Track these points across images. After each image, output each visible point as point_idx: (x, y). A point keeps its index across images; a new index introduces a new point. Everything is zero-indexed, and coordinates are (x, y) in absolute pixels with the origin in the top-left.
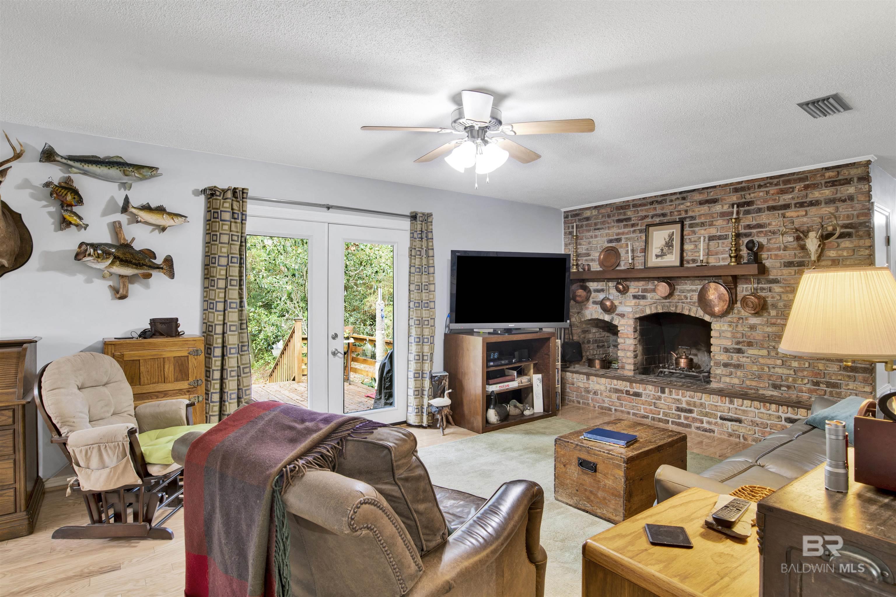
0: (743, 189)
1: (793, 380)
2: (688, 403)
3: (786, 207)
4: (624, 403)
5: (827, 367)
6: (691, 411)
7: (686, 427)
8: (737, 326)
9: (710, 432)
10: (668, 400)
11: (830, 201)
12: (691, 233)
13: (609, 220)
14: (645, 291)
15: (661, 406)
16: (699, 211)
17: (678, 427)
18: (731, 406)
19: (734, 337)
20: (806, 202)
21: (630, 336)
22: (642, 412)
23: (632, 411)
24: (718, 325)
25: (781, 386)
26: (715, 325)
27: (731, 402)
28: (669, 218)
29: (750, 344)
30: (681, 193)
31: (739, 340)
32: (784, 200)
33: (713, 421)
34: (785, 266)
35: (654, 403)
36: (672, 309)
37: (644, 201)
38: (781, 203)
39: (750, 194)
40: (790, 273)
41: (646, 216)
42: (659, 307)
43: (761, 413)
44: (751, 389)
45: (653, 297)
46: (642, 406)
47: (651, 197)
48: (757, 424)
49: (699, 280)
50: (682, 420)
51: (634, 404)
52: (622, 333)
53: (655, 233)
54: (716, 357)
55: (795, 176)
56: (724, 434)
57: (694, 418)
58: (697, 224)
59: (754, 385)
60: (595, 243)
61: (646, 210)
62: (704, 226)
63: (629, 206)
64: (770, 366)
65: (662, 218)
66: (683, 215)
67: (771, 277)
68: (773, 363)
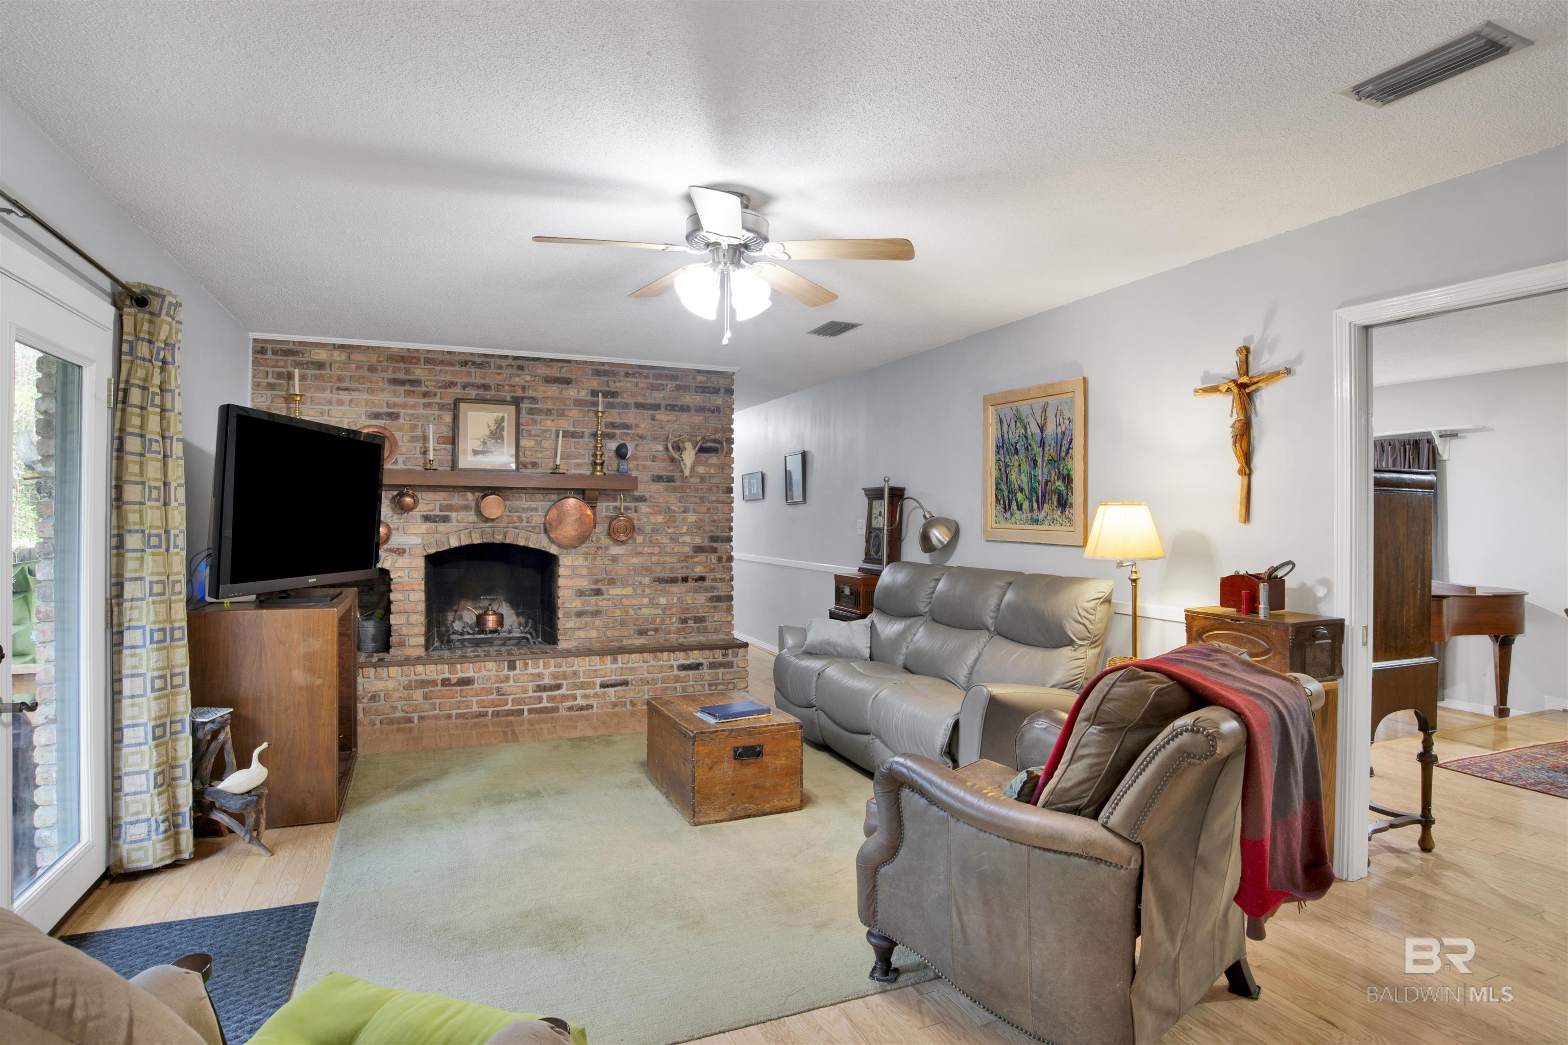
0: (605, 373)
1: (661, 620)
2: (555, 676)
3: (656, 407)
4: (437, 701)
5: (695, 599)
6: (558, 687)
7: (552, 713)
8: (595, 558)
9: (588, 709)
10: (522, 679)
11: (701, 410)
12: (530, 423)
13: (374, 377)
14: (450, 508)
15: (510, 690)
16: (544, 392)
17: (539, 715)
18: (615, 666)
19: (590, 574)
20: (677, 406)
21: (417, 587)
22: (475, 708)
23: (454, 712)
24: (570, 558)
25: (648, 630)
26: (565, 560)
27: (615, 661)
28: (493, 393)
29: (612, 582)
30: (516, 358)
31: (598, 577)
32: (655, 398)
33: (592, 692)
34: (653, 481)
35: (498, 688)
36: (497, 537)
37: (447, 357)
38: (650, 401)
39: (615, 382)
40: (659, 489)
41: (452, 383)
42: (474, 535)
43: (652, 666)
44: (612, 641)
45: (463, 519)
46: (474, 699)
47: (464, 353)
48: (648, 682)
49: (542, 494)
50: (545, 704)
51: (459, 699)
52: (400, 583)
53: (470, 414)
54: (567, 605)
55: (666, 372)
56: (607, 707)
57: (563, 695)
58: (541, 410)
59: (617, 634)
60: (340, 414)
61: (454, 374)
62: (551, 414)
63: (418, 359)
64: (635, 607)
65: (482, 392)
66: (519, 393)
67: (636, 493)
68: (638, 603)
